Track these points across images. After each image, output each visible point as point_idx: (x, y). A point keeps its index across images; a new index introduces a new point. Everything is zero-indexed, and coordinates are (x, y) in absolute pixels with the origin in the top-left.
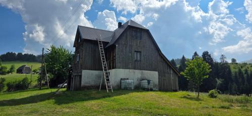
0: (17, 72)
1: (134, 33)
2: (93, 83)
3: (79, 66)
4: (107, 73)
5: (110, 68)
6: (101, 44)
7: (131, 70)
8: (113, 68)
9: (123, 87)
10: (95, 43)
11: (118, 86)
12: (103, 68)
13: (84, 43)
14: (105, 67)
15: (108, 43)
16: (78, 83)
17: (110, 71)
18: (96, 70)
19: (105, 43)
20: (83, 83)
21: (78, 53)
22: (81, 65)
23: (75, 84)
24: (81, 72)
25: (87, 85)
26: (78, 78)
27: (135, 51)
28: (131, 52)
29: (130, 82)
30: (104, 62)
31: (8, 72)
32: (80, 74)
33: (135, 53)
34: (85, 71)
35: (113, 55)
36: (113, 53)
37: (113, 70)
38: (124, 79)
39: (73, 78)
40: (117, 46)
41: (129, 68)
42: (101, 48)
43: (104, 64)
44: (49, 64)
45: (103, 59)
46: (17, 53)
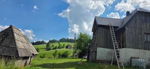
0: (66, 48)
1: (143, 18)
2: (105, 58)
3: (95, 45)
4: (117, 51)
5: (120, 48)
6: (112, 28)
7: (141, 50)
8: (123, 47)
9: (133, 65)
10: (107, 27)
11: (128, 63)
12: (114, 46)
13: (99, 28)
14: (116, 46)
15: (118, 27)
16: (94, 57)
17: (120, 50)
18: (108, 48)
19: (115, 28)
20: (97, 58)
21: (95, 36)
22: (97, 44)
23: (92, 57)
24: (97, 49)
25: (101, 59)
26: (95, 53)
27: (145, 33)
28: (141, 34)
29: (142, 61)
30: (114, 41)
31: (62, 48)
32: (95, 50)
33: (145, 35)
34: (99, 48)
35: (123, 36)
36: (123, 35)
37: (123, 49)
38: (135, 58)
39: (91, 53)
40: (126, 28)
41: (139, 49)
42: (112, 31)
43: (115, 43)
44: (79, 44)
45: (114, 39)
46: (66, 39)
